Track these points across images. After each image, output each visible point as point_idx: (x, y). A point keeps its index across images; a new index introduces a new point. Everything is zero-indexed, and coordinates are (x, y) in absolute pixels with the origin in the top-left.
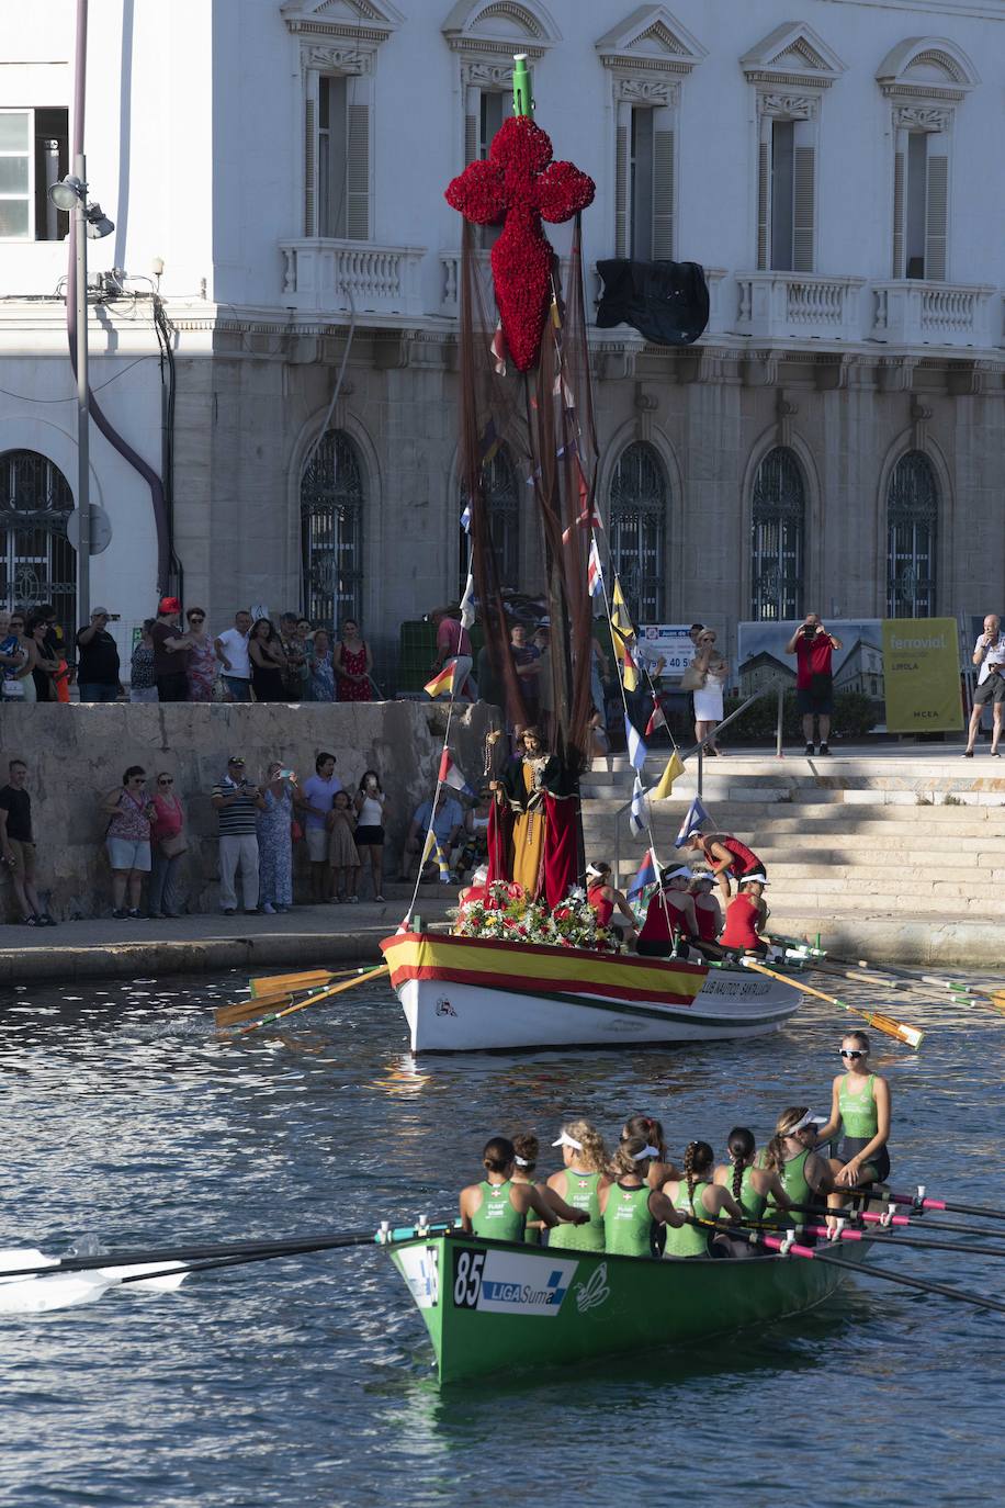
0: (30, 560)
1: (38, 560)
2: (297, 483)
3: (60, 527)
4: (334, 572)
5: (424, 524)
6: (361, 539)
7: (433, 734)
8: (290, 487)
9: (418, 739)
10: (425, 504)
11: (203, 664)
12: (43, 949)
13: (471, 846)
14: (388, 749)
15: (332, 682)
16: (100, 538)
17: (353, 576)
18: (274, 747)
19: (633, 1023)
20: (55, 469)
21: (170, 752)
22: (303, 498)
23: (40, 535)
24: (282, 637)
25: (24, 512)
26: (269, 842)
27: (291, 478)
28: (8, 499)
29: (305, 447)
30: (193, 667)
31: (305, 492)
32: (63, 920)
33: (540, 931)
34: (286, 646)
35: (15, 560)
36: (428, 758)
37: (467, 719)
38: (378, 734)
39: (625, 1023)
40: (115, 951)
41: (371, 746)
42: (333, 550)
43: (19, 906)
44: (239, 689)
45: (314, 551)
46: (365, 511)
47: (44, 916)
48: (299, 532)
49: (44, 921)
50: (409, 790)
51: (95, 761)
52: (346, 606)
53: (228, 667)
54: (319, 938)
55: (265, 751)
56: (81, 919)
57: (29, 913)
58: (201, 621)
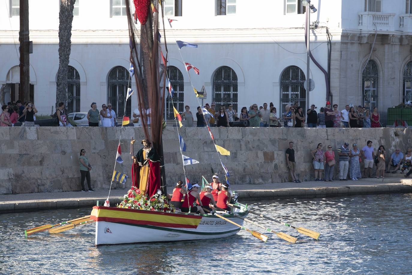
0: (295, 93)
1: (297, 93)
2: (361, 73)
3: (302, 84)
4: (370, 96)
5: (394, 83)
6: (378, 87)
7: (396, 136)
8: (359, 74)
9: (392, 137)
10: (394, 78)
11: (337, 118)
12: (298, 188)
13: (406, 164)
14: (384, 140)
15: (370, 123)
16: (312, 87)
17: (375, 96)
18: (355, 139)
20: (301, 70)
21: (329, 140)
22: (363, 77)
23: (297, 87)
24: (358, 112)
25: (293, 81)
26: (353, 163)
27: (360, 72)
28: (289, 77)
29: (364, 64)
30: (334, 119)
31: (363, 75)
32: (302, 181)
34: (359, 114)
35: (291, 93)
36: (394, 142)
37: (405, 132)
38: (381, 136)
40: (315, 189)
41: (379, 139)
42: (370, 90)
43: (292, 178)
44: (346, 125)
45: (365, 90)
46: (379, 80)
47: (298, 180)
48: (362, 85)
49: (298, 181)
50: (389, 150)
51: (310, 142)
52: (373, 104)
53: (343, 119)
54: (366, 187)
55: (353, 140)
56: (307, 181)
57: (294, 179)
58: (337, 107)
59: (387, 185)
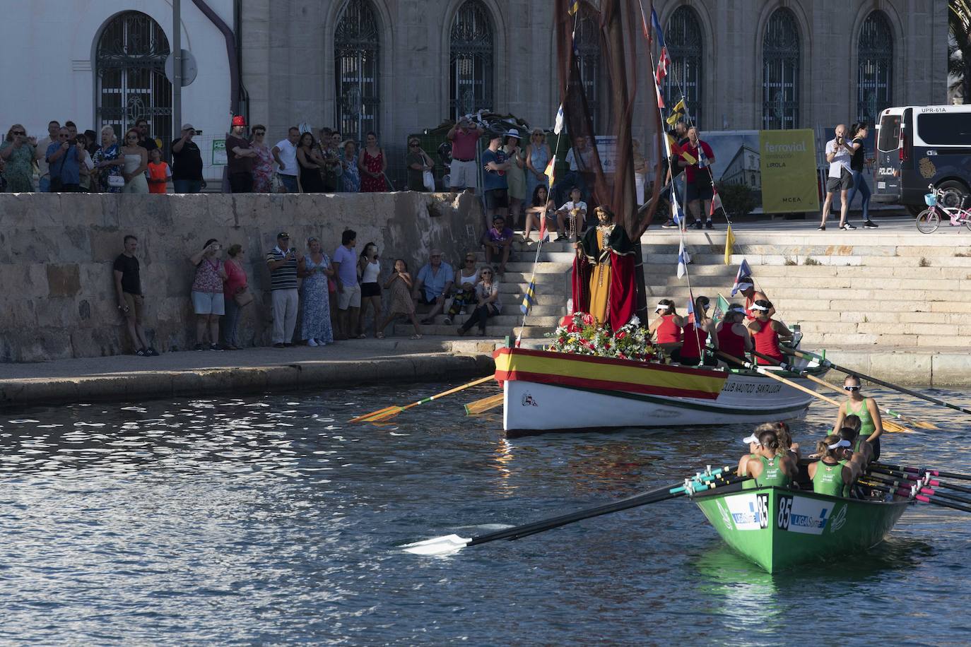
0: (138, 91)
1: (144, 91)
2: (331, 34)
3: (160, 66)
4: (358, 99)
5: (424, 63)
6: (379, 74)
7: (432, 215)
8: (326, 37)
9: (420, 219)
10: (425, 48)
11: (266, 165)
12: (149, 372)
13: (459, 297)
14: (399, 227)
15: (358, 178)
16: (188, 74)
17: (372, 101)
18: (315, 225)
19: (671, 412)
20: (156, 24)
21: (239, 229)
22: (336, 44)
23: (145, 73)
24: (322, 146)
25: (134, 56)
26: (312, 295)
27: (327, 30)
28: (122, 46)
29: (338, 8)
30: (259, 168)
31: (337, 40)
32: (164, 352)
33: (604, 348)
34: (324, 152)
35: (128, 91)
36: (428, 233)
37: (456, 204)
38: (391, 216)
39: (666, 411)
40: (201, 374)
41: (385, 225)
42: (358, 82)
43: (132, 341)
44: (290, 184)
45: (344, 83)
46: (381, 54)
47: (150, 349)
48: (333, 70)
49: (150, 352)
50: (414, 257)
51: (186, 236)
52: (367, 123)
53: (282, 168)
54: (349, 364)
55: (309, 229)
56: (176, 351)
57: (139, 346)
58: (263, 134)
59: (407, 358)
